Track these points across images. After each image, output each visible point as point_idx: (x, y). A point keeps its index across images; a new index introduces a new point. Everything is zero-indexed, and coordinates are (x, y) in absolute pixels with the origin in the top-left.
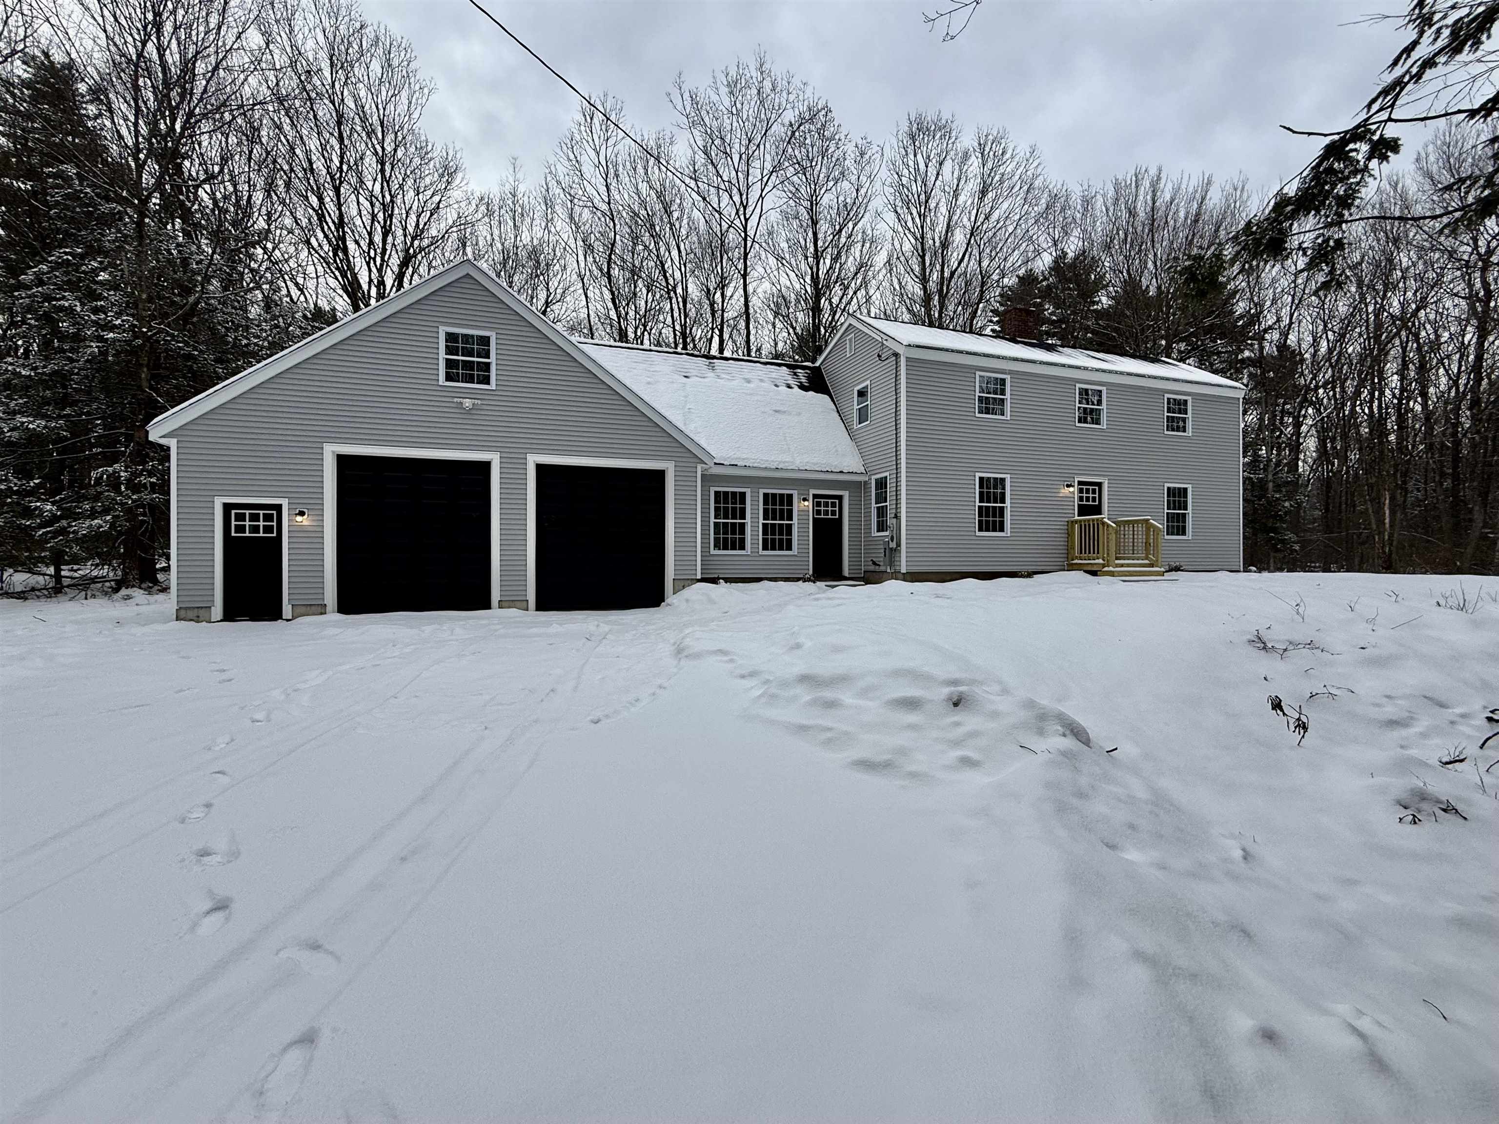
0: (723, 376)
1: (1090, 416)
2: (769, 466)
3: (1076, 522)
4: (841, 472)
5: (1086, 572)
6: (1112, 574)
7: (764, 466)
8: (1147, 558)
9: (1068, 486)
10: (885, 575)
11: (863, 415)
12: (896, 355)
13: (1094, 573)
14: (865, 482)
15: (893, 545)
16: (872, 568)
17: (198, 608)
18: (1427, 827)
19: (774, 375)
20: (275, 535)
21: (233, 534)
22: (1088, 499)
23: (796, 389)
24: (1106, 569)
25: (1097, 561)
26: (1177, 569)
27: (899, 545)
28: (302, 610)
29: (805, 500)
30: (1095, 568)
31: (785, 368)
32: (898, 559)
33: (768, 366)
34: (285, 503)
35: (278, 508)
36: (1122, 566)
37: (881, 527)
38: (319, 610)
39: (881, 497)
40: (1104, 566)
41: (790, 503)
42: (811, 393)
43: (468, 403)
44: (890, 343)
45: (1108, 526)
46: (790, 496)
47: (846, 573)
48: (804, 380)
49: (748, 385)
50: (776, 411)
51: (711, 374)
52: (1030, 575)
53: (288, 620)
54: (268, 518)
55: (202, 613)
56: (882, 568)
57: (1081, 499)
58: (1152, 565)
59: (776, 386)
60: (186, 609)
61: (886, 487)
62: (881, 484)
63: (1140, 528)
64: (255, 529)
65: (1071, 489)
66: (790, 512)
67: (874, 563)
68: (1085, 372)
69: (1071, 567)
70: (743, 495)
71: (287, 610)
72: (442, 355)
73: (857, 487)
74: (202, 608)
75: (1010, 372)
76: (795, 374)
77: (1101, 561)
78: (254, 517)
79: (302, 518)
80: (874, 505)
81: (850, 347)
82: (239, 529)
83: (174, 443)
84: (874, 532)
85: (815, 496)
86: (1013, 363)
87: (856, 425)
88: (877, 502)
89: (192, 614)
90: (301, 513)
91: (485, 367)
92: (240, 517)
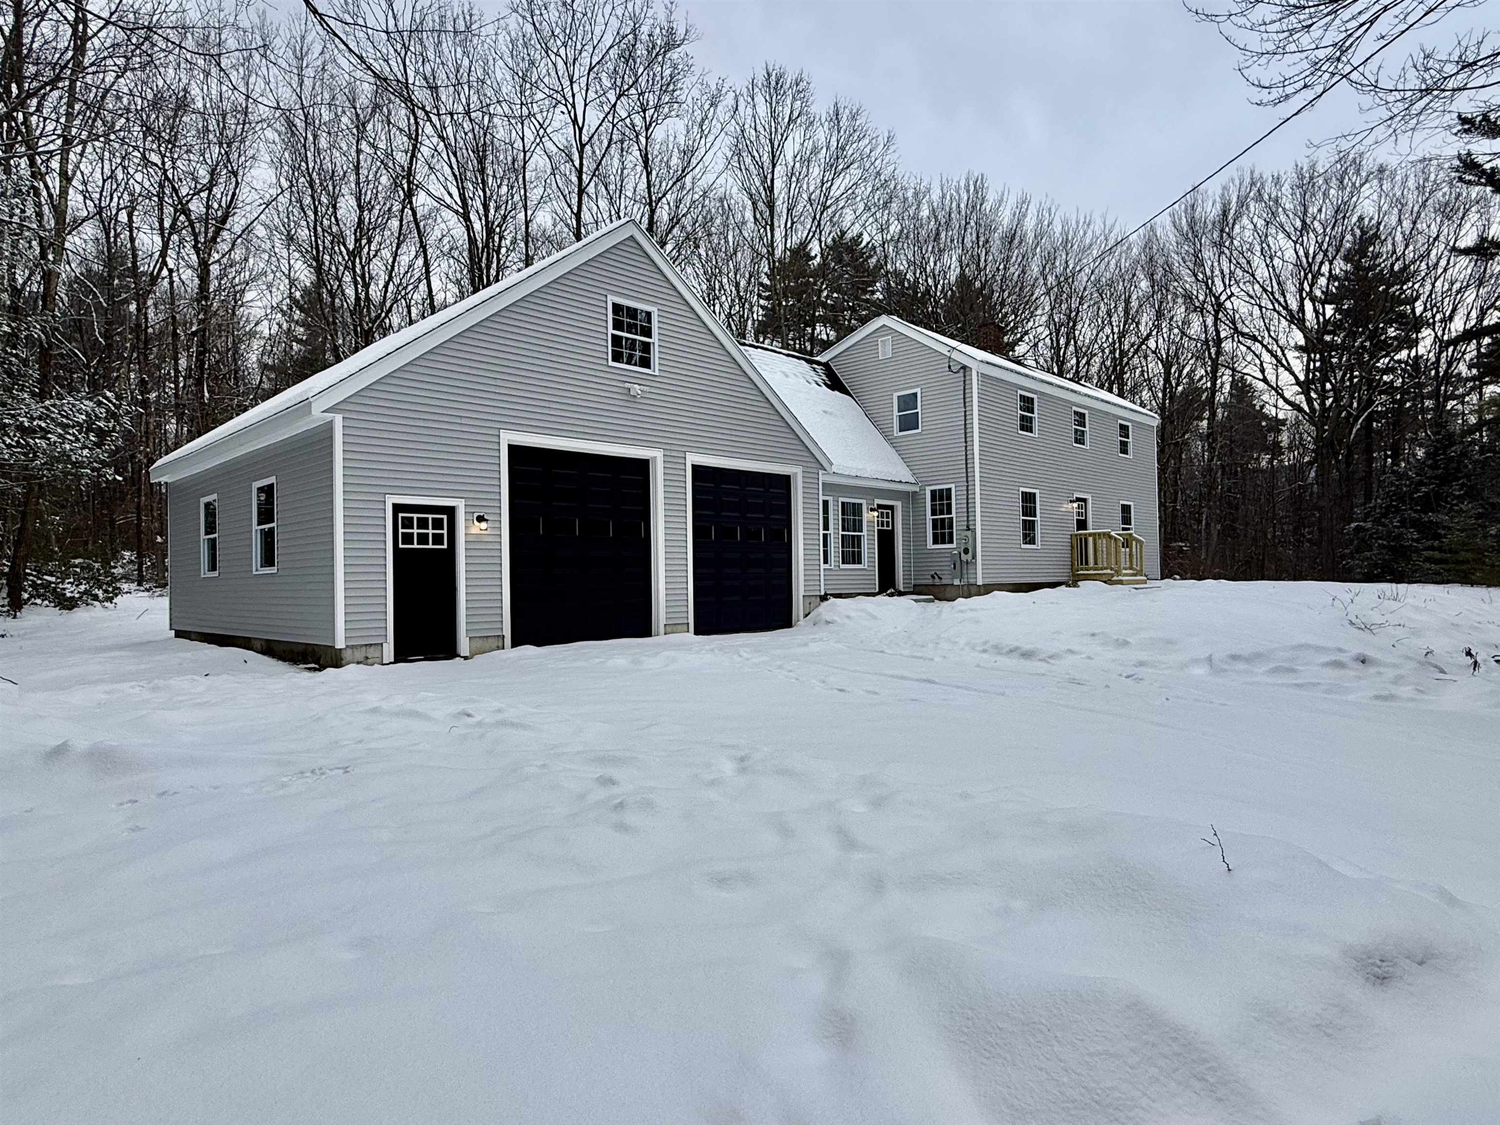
1: (1079, 437)
2: (852, 474)
3: (1076, 535)
4: (900, 482)
5: (1101, 581)
6: (1121, 582)
7: (847, 473)
8: (1131, 568)
10: (949, 588)
11: (909, 423)
12: (964, 368)
13: (1110, 582)
14: (919, 493)
15: (964, 557)
16: (929, 581)
17: (366, 645)
20: (445, 546)
21: (401, 546)
23: (825, 389)
24: (1115, 578)
25: (1105, 571)
27: (974, 557)
28: (479, 644)
29: (872, 510)
30: (1109, 578)
32: (971, 571)
34: (460, 505)
35: (451, 511)
37: (943, 538)
38: (494, 643)
39: (940, 510)
40: (1114, 575)
41: (861, 514)
42: (838, 394)
43: (637, 388)
44: (954, 355)
45: (1116, 539)
46: (861, 506)
47: (901, 586)
48: (825, 378)
50: (825, 412)
53: (466, 658)
54: (438, 524)
55: (372, 653)
56: (944, 582)
57: (1078, 514)
58: (1135, 575)
59: (808, 382)
60: (352, 647)
61: (949, 499)
62: (941, 496)
64: (423, 539)
65: (1074, 505)
66: (861, 522)
67: (935, 576)
69: (1077, 578)
70: (826, 503)
71: (464, 645)
72: (611, 331)
73: (911, 498)
74: (371, 645)
75: (1040, 393)
76: (814, 370)
78: (423, 523)
79: (484, 525)
80: (929, 517)
81: (885, 349)
82: (408, 538)
83: (338, 420)
84: (930, 545)
85: (880, 506)
86: (1040, 384)
87: (896, 433)
88: (934, 513)
89: (359, 655)
90: (480, 519)
91: (647, 348)
92: (408, 523)
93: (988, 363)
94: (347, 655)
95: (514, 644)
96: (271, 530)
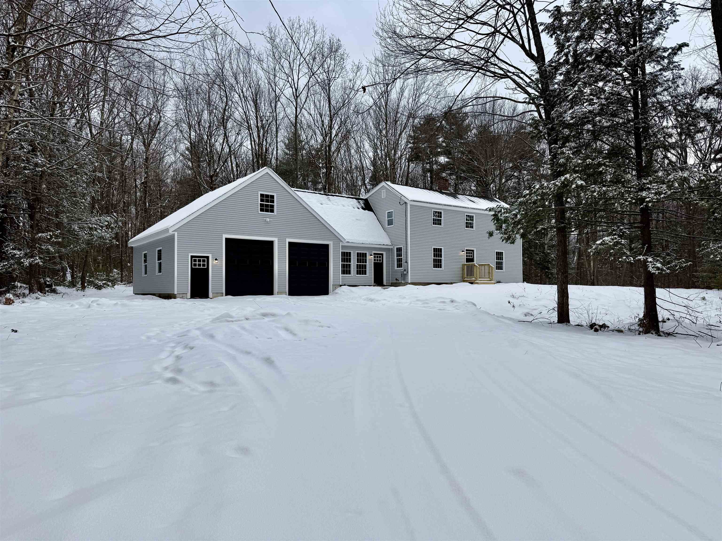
0: (334, 203)
1: (469, 225)
2: (360, 242)
3: (465, 265)
4: (384, 245)
5: (469, 283)
6: (477, 283)
7: (358, 242)
8: (489, 278)
9: (463, 251)
10: (401, 284)
11: (390, 223)
12: (406, 203)
13: (472, 283)
14: (391, 249)
15: (405, 273)
16: (395, 281)
18: (527, 317)
19: (352, 203)
20: (206, 267)
21: (193, 267)
22: (469, 256)
23: (361, 209)
26: (499, 282)
27: (408, 272)
28: (215, 295)
29: (371, 255)
30: (472, 282)
31: (354, 200)
32: (407, 278)
33: (349, 199)
34: (210, 256)
35: (208, 257)
36: (481, 280)
37: (399, 265)
38: (220, 295)
39: (399, 255)
40: (475, 280)
41: (366, 257)
43: (268, 220)
44: (403, 198)
45: (476, 266)
46: (366, 254)
47: (385, 283)
48: (363, 205)
49: (343, 208)
50: (357, 219)
51: (329, 203)
52: (451, 283)
53: (211, 298)
54: (204, 261)
55: (184, 295)
56: (400, 281)
57: (467, 256)
58: (491, 281)
59: (354, 208)
60: (179, 294)
61: (401, 251)
62: (399, 250)
63: (487, 267)
64: (199, 265)
65: (464, 252)
66: (366, 260)
67: (397, 280)
68: (468, 210)
69: (464, 281)
70: (350, 253)
71: (211, 295)
72: (259, 202)
73: (389, 250)
74: (184, 293)
75: (444, 210)
76: (359, 202)
77: (474, 279)
78: (199, 261)
79: (217, 261)
80: (396, 258)
81: (383, 195)
82: (195, 265)
83: (176, 234)
84: (396, 268)
85: (374, 254)
86: (444, 206)
87: (386, 226)
88: (397, 256)
89: (181, 296)
90: (216, 260)
91: (272, 206)
92: (195, 261)
93: (414, 201)
94: (178, 296)
95: (226, 295)
96: (161, 262)
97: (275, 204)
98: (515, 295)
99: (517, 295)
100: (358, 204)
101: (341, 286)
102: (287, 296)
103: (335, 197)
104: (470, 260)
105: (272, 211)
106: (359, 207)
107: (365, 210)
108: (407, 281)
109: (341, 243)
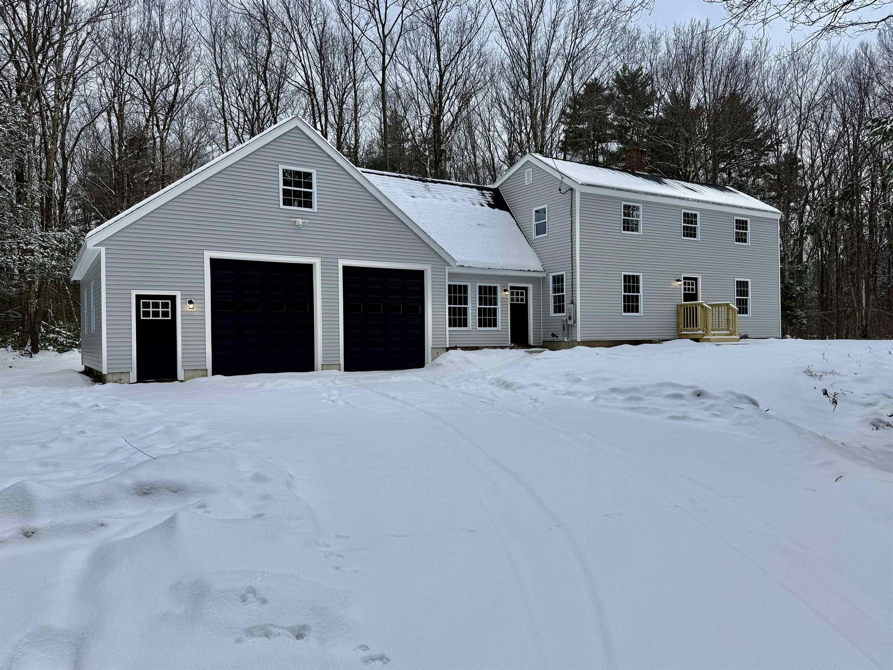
0: (437, 196)
1: (690, 232)
2: (484, 266)
3: (684, 305)
4: (529, 271)
5: (691, 339)
6: (708, 340)
7: (481, 267)
8: (728, 330)
9: (677, 280)
10: (562, 344)
11: (541, 229)
12: (571, 189)
13: (697, 340)
14: (543, 278)
15: (570, 322)
16: (551, 339)
17: (120, 373)
19: (470, 195)
20: (170, 318)
21: (142, 318)
22: (689, 289)
23: (487, 207)
24: (705, 337)
25: (698, 332)
26: (745, 337)
27: (575, 322)
28: (190, 374)
29: (505, 290)
30: (698, 337)
31: (475, 190)
32: (573, 332)
33: (464, 188)
34: (178, 295)
35: (173, 298)
36: (714, 335)
37: (559, 309)
38: (202, 373)
39: (557, 290)
40: (703, 335)
41: (495, 293)
42: (497, 210)
43: (300, 221)
44: (566, 180)
45: (703, 308)
46: (495, 288)
47: (531, 342)
48: (490, 199)
49: (454, 203)
50: (479, 225)
51: (429, 195)
52: (660, 341)
53: (182, 381)
54: (165, 305)
55: (123, 377)
56: (560, 339)
57: (685, 289)
58: (731, 335)
59: (473, 204)
60: (112, 373)
61: (563, 282)
62: (558, 280)
63: (723, 310)
64: (156, 314)
65: (680, 283)
66: (495, 299)
67: (553, 335)
68: (688, 202)
69: (681, 337)
70: (466, 287)
71: (180, 374)
72: (281, 186)
73: (539, 282)
74: (123, 373)
75: (643, 202)
76: (483, 194)
77: (701, 332)
78: (156, 305)
79: (191, 306)
80: (551, 294)
81: (528, 178)
82: (146, 314)
83: (103, 250)
84: (552, 314)
85: (512, 288)
86: (644, 196)
87: (534, 236)
88: (554, 292)
89: (115, 378)
90: (190, 302)
91: (309, 195)
92: (146, 305)
93: (588, 185)
94: (109, 377)
95: (213, 374)
97: (314, 190)
98: (812, 369)
99: (816, 369)
100: (480, 197)
101: (448, 349)
102: (342, 373)
103: (439, 184)
104: (690, 296)
105: (309, 205)
106: (484, 202)
107: (494, 208)
108: (574, 338)
109: (447, 268)
